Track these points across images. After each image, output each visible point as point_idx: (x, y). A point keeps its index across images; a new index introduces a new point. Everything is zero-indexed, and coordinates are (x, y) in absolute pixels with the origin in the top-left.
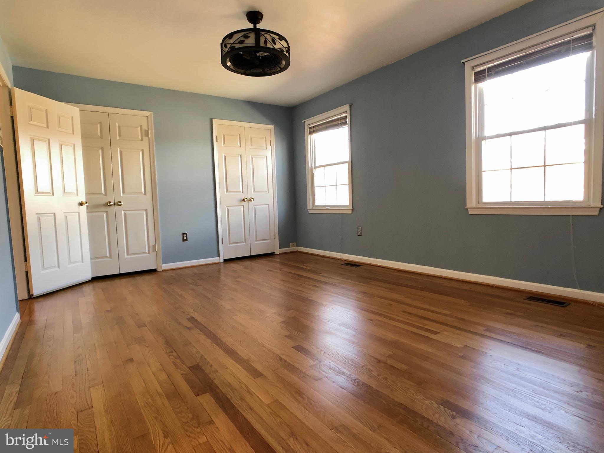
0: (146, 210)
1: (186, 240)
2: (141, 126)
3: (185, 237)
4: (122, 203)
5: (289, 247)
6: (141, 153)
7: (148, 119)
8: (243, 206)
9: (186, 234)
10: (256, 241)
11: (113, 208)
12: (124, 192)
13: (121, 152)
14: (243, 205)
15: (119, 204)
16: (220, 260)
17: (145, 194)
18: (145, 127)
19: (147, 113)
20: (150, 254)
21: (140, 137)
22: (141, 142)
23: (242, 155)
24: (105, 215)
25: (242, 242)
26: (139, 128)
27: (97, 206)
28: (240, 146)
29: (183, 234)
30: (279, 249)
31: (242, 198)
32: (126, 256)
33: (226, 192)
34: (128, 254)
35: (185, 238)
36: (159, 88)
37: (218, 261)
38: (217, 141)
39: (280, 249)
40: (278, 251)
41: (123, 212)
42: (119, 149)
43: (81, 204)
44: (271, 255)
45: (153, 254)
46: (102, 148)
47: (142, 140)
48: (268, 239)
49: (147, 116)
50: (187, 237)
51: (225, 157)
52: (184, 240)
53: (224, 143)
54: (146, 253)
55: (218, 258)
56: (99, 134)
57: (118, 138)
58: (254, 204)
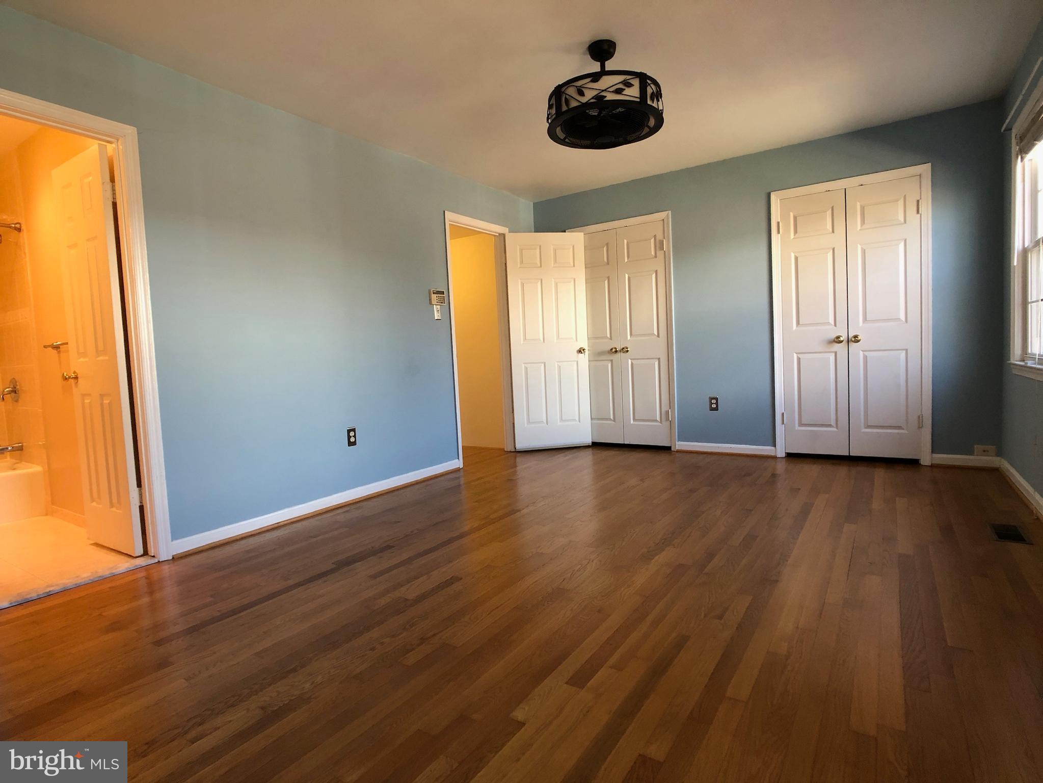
0: (659, 359)
1: (716, 409)
2: (655, 236)
3: (714, 404)
4: (629, 349)
5: (971, 453)
6: (654, 276)
7: (664, 223)
8: (836, 353)
9: (717, 399)
10: (866, 428)
11: (619, 355)
12: (631, 334)
13: (629, 278)
14: (835, 350)
15: (625, 350)
16: (776, 453)
17: (658, 336)
18: (659, 237)
19: (663, 215)
20: (662, 423)
21: (653, 253)
22: (655, 259)
23: (835, 249)
24: (610, 365)
25: (830, 426)
26: (652, 240)
27: (601, 353)
28: (833, 232)
29: (711, 399)
30: (933, 452)
31: (834, 336)
32: (632, 422)
33: (797, 326)
34: (634, 419)
35: (714, 406)
36: (682, 170)
37: (773, 454)
38: (779, 232)
39: (935, 455)
40: (926, 458)
41: (630, 361)
42: (627, 276)
43: (580, 351)
44: (913, 463)
45: (666, 424)
46: (608, 278)
47: (656, 257)
48: (899, 428)
49: (663, 218)
50: (717, 403)
51: (796, 258)
52: (712, 409)
53: (796, 232)
54: (656, 421)
55: (773, 448)
56: (605, 259)
57: (626, 260)
58: (863, 350)
